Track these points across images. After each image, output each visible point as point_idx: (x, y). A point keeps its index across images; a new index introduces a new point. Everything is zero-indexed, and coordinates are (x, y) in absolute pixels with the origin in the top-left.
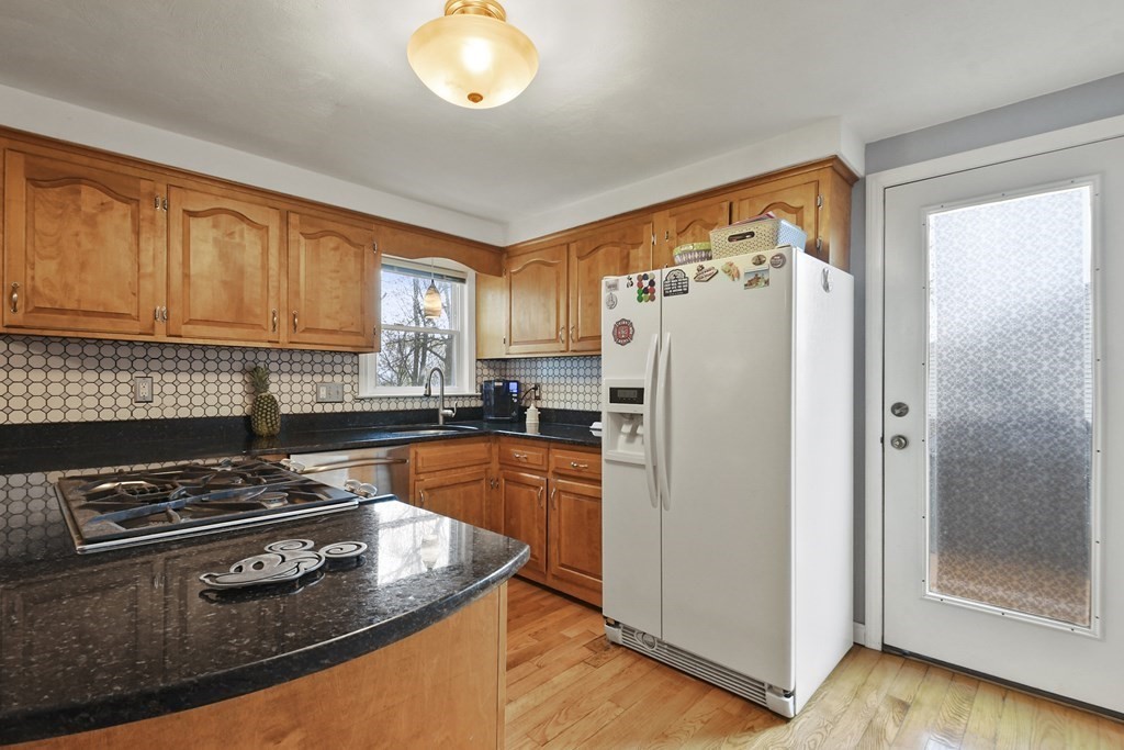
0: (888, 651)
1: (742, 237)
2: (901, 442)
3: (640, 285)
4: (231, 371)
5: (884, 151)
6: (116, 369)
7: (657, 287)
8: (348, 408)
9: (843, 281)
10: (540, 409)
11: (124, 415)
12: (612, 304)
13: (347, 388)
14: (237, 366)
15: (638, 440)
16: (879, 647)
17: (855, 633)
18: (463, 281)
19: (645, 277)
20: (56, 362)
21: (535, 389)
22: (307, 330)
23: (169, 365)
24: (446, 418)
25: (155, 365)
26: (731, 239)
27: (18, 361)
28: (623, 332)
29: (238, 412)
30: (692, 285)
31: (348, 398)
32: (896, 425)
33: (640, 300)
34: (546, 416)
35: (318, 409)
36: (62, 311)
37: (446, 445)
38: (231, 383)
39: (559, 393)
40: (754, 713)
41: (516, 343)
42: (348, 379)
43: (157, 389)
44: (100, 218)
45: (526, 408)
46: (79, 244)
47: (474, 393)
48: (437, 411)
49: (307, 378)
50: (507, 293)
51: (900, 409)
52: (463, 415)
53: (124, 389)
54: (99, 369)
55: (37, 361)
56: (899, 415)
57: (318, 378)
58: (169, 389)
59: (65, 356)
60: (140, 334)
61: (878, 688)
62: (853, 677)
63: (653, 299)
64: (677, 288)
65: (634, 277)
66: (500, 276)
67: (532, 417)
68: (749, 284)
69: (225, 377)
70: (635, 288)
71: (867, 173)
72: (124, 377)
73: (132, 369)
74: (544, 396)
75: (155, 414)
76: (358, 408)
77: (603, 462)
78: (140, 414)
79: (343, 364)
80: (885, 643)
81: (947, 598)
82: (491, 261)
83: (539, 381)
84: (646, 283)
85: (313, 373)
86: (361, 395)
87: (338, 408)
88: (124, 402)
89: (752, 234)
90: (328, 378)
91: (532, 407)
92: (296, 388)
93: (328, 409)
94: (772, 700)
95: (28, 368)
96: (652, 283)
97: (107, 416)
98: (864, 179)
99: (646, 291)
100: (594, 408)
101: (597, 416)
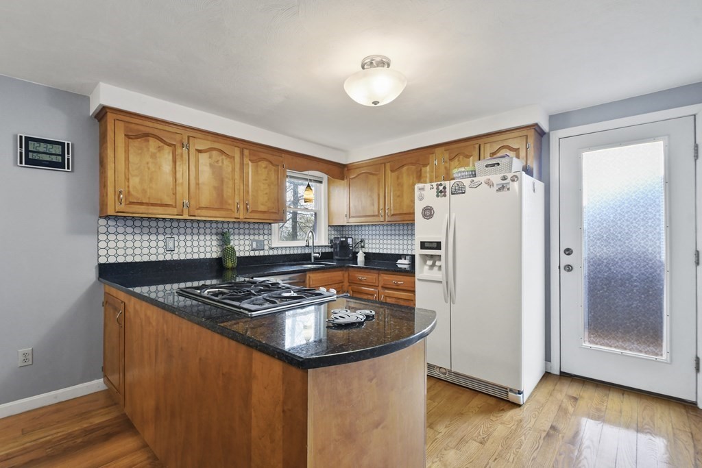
0: (564, 376)
1: (493, 165)
2: (569, 268)
3: (438, 189)
4: (211, 234)
5: (560, 119)
6: (157, 233)
7: (448, 190)
8: (266, 253)
9: (540, 186)
10: (365, 253)
11: (161, 258)
12: (421, 198)
13: (266, 242)
14: (214, 231)
15: (436, 269)
16: (558, 373)
17: (546, 368)
18: (321, 182)
19: (441, 185)
20: (129, 230)
21: (361, 242)
22: (253, 212)
23: (182, 231)
24: (316, 258)
25: (175, 231)
26: (487, 166)
27: (112, 230)
28: (428, 213)
29: (215, 256)
30: (467, 189)
31: (266, 247)
32: (566, 260)
33: (438, 196)
34: (368, 256)
35: (252, 254)
36: (141, 204)
37: (323, 272)
38: (211, 240)
39: (376, 244)
40: (502, 404)
41: (353, 217)
42: (266, 237)
43: (176, 244)
44: (158, 155)
45: (357, 253)
46: (149, 168)
47: (327, 244)
48: (310, 254)
49: (247, 237)
50: (347, 189)
51: (568, 252)
52: (326, 256)
53: (161, 244)
54: (150, 233)
55: (121, 230)
56: (568, 254)
57: (252, 237)
58: (182, 244)
59: (134, 227)
60: (177, 215)
61: (561, 391)
62: (549, 387)
63: (445, 196)
64: (459, 190)
65: (434, 184)
66: (343, 179)
67: (361, 258)
68: (499, 190)
69: (208, 237)
70: (435, 190)
71: (551, 130)
72: (161, 237)
73: (164, 233)
74: (366, 246)
75: (176, 257)
76: (271, 253)
77: (416, 281)
78: (168, 257)
79: (263, 229)
80: (562, 370)
81: (594, 346)
82: (338, 172)
83: (363, 237)
84: (441, 188)
85: (250, 234)
86: (273, 246)
87: (262, 253)
88: (161, 251)
89: (498, 164)
90: (257, 237)
91: (361, 252)
92: (242, 242)
93: (257, 253)
94: (512, 396)
95: (117, 233)
96: (445, 188)
97: (153, 258)
98: (549, 133)
99: (441, 192)
100: (397, 252)
101: (399, 256)
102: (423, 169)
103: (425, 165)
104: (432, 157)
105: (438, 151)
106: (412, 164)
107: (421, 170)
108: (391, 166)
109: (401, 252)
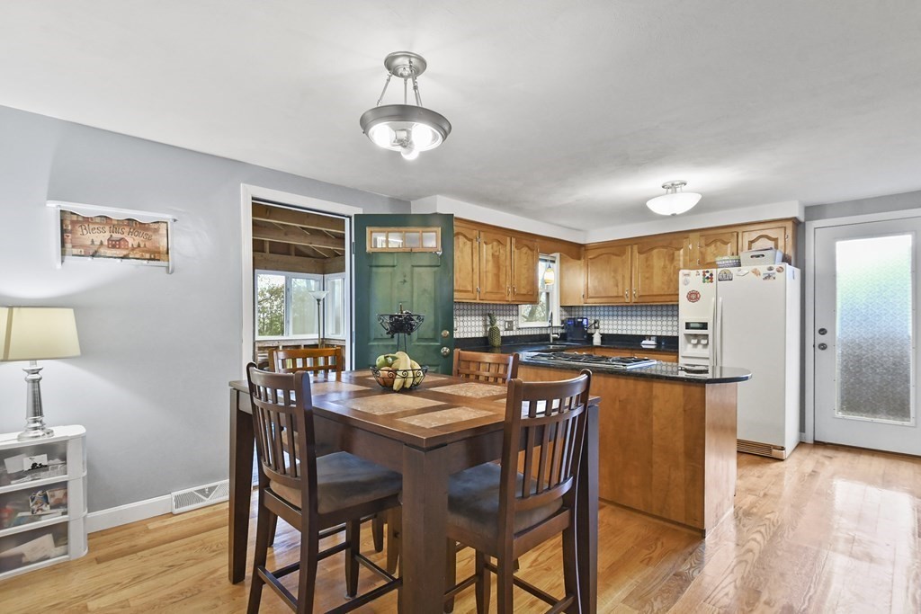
0: (818, 444)
1: (758, 256)
2: (823, 347)
3: (704, 275)
4: (479, 315)
5: (813, 211)
7: (714, 277)
8: (515, 333)
9: (798, 271)
10: (600, 334)
12: (686, 283)
13: (514, 323)
14: (481, 312)
16: (812, 442)
17: (801, 437)
18: (553, 262)
19: (708, 272)
21: (595, 322)
22: (518, 295)
23: (461, 313)
24: (555, 339)
25: (457, 313)
26: (752, 257)
28: (693, 296)
29: (481, 335)
30: (735, 277)
31: (514, 328)
32: (821, 339)
33: (704, 282)
34: (604, 337)
35: (506, 333)
40: (767, 460)
41: (591, 297)
42: (514, 318)
43: (458, 324)
44: (464, 249)
45: (593, 334)
47: (559, 325)
48: (548, 335)
49: (502, 317)
50: (586, 269)
51: (823, 332)
52: (563, 337)
56: (823, 334)
57: (505, 317)
58: (462, 324)
60: (473, 299)
62: (805, 451)
63: (712, 282)
64: (727, 278)
65: (701, 271)
66: (579, 259)
67: (597, 340)
68: (767, 278)
69: (477, 318)
70: (701, 276)
71: (806, 220)
74: (601, 327)
76: (518, 333)
79: (513, 309)
80: (816, 439)
81: (846, 416)
82: (574, 251)
83: (597, 318)
84: (708, 275)
85: (503, 315)
86: (520, 326)
87: (512, 333)
89: (763, 256)
90: (508, 318)
91: (597, 333)
94: (775, 453)
96: (711, 275)
98: (804, 223)
99: (708, 278)
100: (639, 333)
101: (644, 337)
102: (676, 253)
103: (679, 249)
104: (685, 242)
105: (691, 235)
106: (663, 247)
107: (673, 254)
108: (638, 248)
109: (644, 333)
